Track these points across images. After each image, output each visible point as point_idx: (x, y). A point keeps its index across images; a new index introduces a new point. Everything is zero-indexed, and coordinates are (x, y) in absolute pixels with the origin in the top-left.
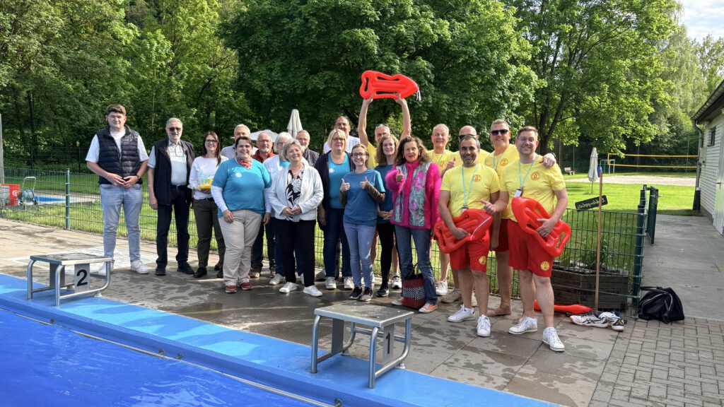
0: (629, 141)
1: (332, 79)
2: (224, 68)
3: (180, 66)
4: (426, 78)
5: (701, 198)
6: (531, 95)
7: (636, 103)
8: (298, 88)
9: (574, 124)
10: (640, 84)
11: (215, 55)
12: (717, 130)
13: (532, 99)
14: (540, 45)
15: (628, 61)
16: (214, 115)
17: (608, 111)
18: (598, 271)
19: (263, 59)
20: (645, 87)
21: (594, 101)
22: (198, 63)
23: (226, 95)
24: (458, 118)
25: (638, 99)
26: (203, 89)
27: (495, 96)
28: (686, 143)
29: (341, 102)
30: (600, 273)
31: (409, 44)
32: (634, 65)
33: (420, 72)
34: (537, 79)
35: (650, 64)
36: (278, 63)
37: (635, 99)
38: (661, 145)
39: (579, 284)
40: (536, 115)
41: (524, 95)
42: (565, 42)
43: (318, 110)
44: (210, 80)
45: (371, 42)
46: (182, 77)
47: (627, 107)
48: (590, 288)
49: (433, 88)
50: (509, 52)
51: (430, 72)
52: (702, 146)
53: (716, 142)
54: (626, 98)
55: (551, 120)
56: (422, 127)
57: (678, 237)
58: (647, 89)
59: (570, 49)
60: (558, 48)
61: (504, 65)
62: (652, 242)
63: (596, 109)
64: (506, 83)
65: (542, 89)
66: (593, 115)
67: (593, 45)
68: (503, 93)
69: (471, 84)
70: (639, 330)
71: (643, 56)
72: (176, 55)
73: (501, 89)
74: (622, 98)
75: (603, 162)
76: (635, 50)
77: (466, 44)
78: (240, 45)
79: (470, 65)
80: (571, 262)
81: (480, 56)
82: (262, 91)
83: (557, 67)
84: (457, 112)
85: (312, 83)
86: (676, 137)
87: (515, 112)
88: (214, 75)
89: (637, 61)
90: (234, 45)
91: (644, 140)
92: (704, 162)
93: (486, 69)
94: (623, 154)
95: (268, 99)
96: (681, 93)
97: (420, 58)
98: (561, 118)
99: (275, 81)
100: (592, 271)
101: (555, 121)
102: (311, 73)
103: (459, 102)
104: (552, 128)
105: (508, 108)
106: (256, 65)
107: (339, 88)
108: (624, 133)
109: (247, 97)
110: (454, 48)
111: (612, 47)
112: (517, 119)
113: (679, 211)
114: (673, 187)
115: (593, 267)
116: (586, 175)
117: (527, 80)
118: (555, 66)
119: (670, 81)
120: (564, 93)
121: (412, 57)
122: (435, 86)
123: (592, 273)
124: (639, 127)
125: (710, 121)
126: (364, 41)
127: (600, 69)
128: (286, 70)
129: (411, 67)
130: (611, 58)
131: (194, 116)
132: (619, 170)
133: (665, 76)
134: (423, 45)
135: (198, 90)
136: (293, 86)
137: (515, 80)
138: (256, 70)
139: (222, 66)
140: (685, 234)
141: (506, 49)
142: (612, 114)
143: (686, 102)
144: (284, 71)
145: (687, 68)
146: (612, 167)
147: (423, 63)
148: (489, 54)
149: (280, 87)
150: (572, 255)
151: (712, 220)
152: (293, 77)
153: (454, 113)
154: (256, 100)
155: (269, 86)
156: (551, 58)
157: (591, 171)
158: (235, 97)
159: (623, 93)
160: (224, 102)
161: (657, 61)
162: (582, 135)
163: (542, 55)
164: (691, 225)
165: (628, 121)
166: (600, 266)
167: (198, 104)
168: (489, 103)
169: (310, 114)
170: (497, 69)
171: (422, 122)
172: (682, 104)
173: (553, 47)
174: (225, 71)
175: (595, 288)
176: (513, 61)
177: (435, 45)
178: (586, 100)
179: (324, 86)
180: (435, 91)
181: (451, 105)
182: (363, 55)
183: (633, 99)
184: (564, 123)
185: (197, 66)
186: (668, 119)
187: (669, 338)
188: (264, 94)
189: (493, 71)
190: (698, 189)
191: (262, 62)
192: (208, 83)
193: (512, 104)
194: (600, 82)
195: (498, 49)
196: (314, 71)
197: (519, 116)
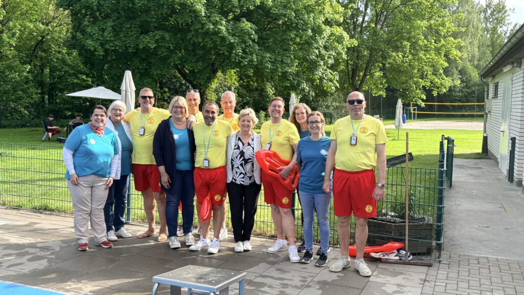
0: (428, 92)
1: (163, 38)
2: (56, 26)
3: (11, 24)
4: (250, 38)
5: (488, 143)
6: (344, 53)
7: (433, 59)
8: (130, 46)
9: (380, 77)
10: (435, 42)
11: (47, 14)
12: (499, 85)
13: (345, 57)
14: (350, 8)
15: (425, 22)
16: (48, 70)
17: (410, 65)
18: (407, 220)
19: (96, 18)
20: (439, 45)
21: (398, 57)
22: (31, 21)
23: (59, 52)
24: (280, 74)
25: (434, 55)
26: (36, 46)
27: (312, 54)
28: (474, 92)
29: (171, 60)
30: (409, 222)
31: (234, 6)
32: (430, 26)
33: (245, 33)
34: (348, 39)
35: (443, 25)
36: (110, 23)
37: (433, 55)
38: (454, 93)
39: (391, 233)
40: (348, 70)
41: (337, 54)
42: (372, 5)
43: (150, 67)
44: (43, 37)
45: (198, 5)
46: (14, 34)
47: (425, 62)
48: (401, 235)
49: (257, 48)
50: (324, 15)
51: (253, 33)
52: (488, 98)
53: (498, 96)
54: (425, 55)
55: (361, 74)
56: (248, 82)
57: (471, 180)
58: (441, 46)
59: (376, 11)
60: (366, 9)
61: (319, 27)
62: (451, 186)
63: (400, 64)
64: (321, 43)
65: (353, 48)
66: (397, 70)
67: (396, 8)
68: (319, 52)
69: (291, 43)
70: (443, 272)
71: (437, 18)
72: (7, 13)
73: (317, 48)
74: (421, 54)
75: (406, 110)
76: (430, 12)
77: (285, 7)
78: (72, 5)
79: (289, 26)
80: (383, 211)
81: (298, 18)
82: (95, 50)
83: (366, 27)
84: (280, 70)
85: (144, 42)
86: (467, 87)
87: (330, 68)
88: (47, 32)
89: (432, 22)
90: (66, 5)
91: (441, 91)
92: (489, 112)
93: (304, 30)
94: (423, 103)
95: (101, 57)
96: (469, 49)
97: (244, 20)
98: (370, 72)
99: (107, 41)
100: (401, 220)
101: (365, 75)
102: (142, 33)
103: (281, 60)
104: (362, 81)
105: (324, 65)
106: (88, 26)
107: (169, 47)
108: (424, 85)
109: (80, 54)
110: (274, 10)
111: (412, 10)
112: (331, 74)
113: (471, 154)
114: (465, 132)
115: (403, 217)
116: (393, 122)
117: (340, 40)
118: (364, 25)
119: (460, 40)
120: (371, 50)
121: (237, 19)
122: (259, 45)
123: (402, 222)
124: (436, 80)
125: (494, 77)
126: (192, 4)
127: (402, 29)
128: (118, 30)
129: (237, 28)
130: (410, 19)
131: (28, 72)
132: (421, 117)
133: (455, 35)
134: (247, 8)
135: (32, 47)
136: (125, 45)
137: (329, 39)
138: (89, 30)
139: (55, 25)
140: (476, 177)
141: (320, 12)
142: (414, 68)
143: (473, 57)
144: (116, 31)
145: (473, 27)
146: (414, 114)
147: (247, 24)
148: (306, 16)
149: (112, 46)
150: (385, 205)
151: (498, 163)
152: (125, 36)
153: (276, 70)
154: (88, 57)
155: (102, 45)
156: (360, 19)
157: (397, 119)
158: (68, 54)
159: (422, 50)
160: (57, 59)
161: (449, 22)
162: (389, 86)
163: (352, 17)
164: (481, 168)
165: (427, 74)
166: (409, 214)
167: (31, 61)
168: (307, 60)
169: (142, 71)
170: (313, 30)
171: (248, 77)
172: (470, 58)
173: (362, 8)
174: (57, 29)
175: (405, 235)
176: (328, 22)
177: (258, 7)
178: (390, 57)
179: (155, 45)
180: (259, 50)
181: (274, 62)
182: (191, 16)
183: (431, 55)
184: (372, 77)
185: (28, 24)
186: (459, 71)
187: (468, 278)
188: (97, 53)
189: (310, 32)
190: (485, 135)
191: (94, 23)
192: (42, 40)
193: (327, 61)
194: (402, 41)
195: (313, 12)
196: (145, 30)
197: (334, 72)
